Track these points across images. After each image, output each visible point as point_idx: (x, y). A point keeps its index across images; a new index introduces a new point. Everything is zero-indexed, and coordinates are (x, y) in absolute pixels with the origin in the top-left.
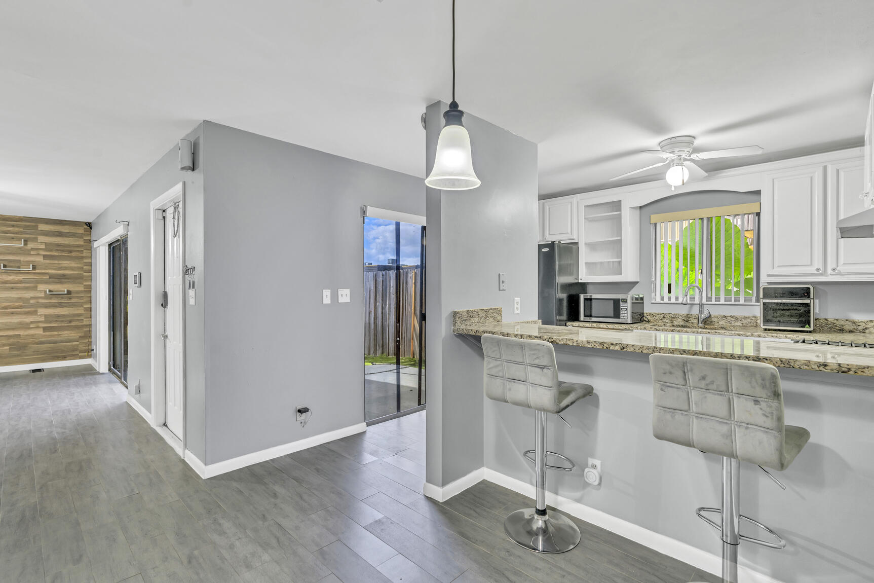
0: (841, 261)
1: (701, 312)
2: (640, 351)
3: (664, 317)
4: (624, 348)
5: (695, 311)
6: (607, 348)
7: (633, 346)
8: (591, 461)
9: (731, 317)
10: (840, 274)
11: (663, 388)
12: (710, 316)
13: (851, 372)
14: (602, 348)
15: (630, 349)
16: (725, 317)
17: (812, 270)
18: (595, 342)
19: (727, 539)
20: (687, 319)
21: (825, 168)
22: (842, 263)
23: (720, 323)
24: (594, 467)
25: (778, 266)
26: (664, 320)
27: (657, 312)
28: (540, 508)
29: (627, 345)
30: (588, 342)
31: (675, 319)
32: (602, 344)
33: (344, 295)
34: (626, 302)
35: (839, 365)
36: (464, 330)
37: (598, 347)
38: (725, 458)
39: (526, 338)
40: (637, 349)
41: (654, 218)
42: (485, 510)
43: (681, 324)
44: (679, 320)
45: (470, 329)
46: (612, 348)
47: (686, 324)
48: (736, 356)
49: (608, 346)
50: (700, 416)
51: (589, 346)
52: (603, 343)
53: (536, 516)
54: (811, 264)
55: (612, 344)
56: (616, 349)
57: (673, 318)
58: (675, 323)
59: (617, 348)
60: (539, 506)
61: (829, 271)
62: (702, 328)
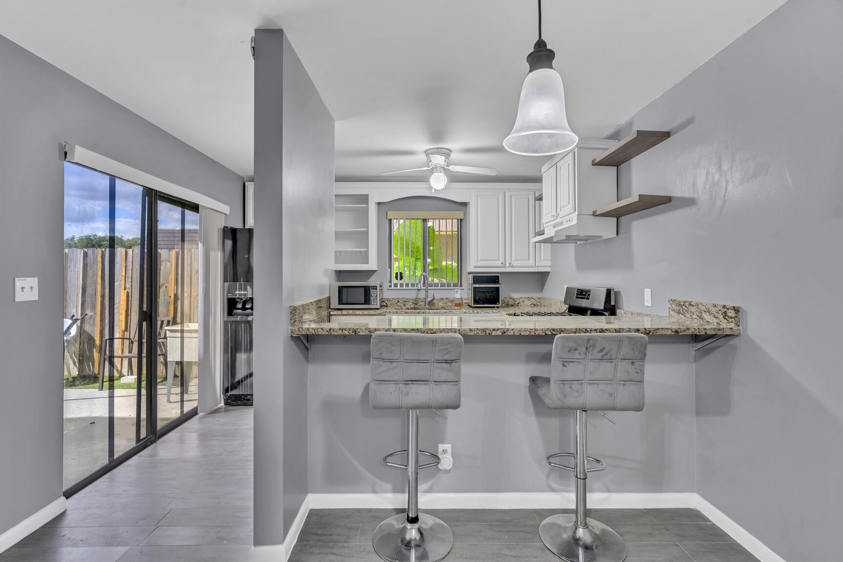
0: (513, 259)
1: (427, 296)
2: (519, 334)
3: (398, 302)
4: (505, 332)
5: (422, 295)
6: (489, 334)
7: (512, 330)
8: (441, 447)
9: (447, 299)
10: (513, 267)
11: (565, 364)
12: (434, 299)
13: (651, 334)
14: (484, 334)
15: (510, 333)
16: (442, 299)
17: (499, 263)
18: (477, 329)
19: (580, 476)
20: (416, 302)
21: (505, 193)
22: (514, 259)
23: (439, 304)
24: (444, 452)
25: (481, 260)
26: (399, 304)
27: (393, 298)
28: (412, 515)
29: (508, 330)
30: (471, 330)
31: (407, 303)
32: (484, 330)
33: (27, 289)
34: (376, 289)
35: (645, 329)
36: (310, 329)
37: (480, 334)
38: (578, 411)
39: (400, 332)
40: (516, 332)
41: (391, 215)
42: (343, 546)
43: (412, 306)
44: (410, 303)
45: (320, 327)
46: (494, 333)
47: (415, 307)
48: (589, 330)
49: (490, 333)
50: (592, 382)
51: (472, 334)
52: (486, 330)
53: (409, 526)
54: (498, 260)
55: (494, 330)
56: (497, 334)
57: (406, 301)
58: (408, 306)
59: (499, 333)
60: (412, 514)
61: (507, 265)
62: (429, 309)
